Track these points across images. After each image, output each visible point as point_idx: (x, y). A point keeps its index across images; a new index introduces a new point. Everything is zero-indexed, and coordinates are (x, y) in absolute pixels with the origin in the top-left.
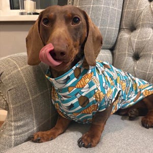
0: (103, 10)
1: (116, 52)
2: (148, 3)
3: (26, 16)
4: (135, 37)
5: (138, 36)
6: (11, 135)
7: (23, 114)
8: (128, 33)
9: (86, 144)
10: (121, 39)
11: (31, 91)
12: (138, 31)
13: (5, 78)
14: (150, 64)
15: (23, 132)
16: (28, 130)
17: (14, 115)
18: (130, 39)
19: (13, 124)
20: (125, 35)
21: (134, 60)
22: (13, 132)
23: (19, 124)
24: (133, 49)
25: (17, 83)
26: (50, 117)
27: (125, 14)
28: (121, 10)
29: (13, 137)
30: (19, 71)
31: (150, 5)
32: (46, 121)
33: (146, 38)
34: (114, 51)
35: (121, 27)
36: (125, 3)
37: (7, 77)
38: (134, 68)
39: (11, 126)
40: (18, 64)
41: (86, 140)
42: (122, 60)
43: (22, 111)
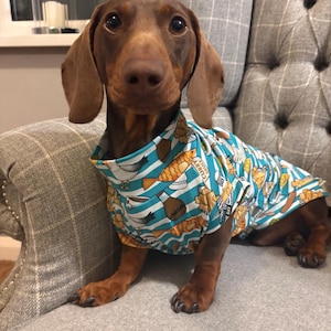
0: (213, 27)
1: (240, 111)
2: (303, 12)
3: (48, 35)
4: (278, 81)
5: (285, 80)
6: (33, 292)
7: (56, 248)
8: (264, 73)
9: (188, 306)
10: (249, 85)
11: (72, 201)
12: (284, 69)
13: (18, 176)
14: (310, 136)
15: (58, 285)
16: (68, 280)
17: (39, 250)
18: (268, 85)
19: (36, 268)
20: (259, 77)
21: (277, 129)
22: (38, 287)
23: (50, 268)
24: (275, 106)
25: (43, 185)
26: (112, 253)
27: (256, 34)
28: (248, 26)
29: (38, 295)
30: (46, 161)
31: (308, 16)
32: (103, 260)
33: (301, 83)
34: (236, 111)
35: (250, 60)
36: (256, 10)
37: (22, 173)
38: (277, 144)
39: (33, 272)
40: (43, 144)
41: (188, 298)
42: (253, 127)
43: (55, 242)
